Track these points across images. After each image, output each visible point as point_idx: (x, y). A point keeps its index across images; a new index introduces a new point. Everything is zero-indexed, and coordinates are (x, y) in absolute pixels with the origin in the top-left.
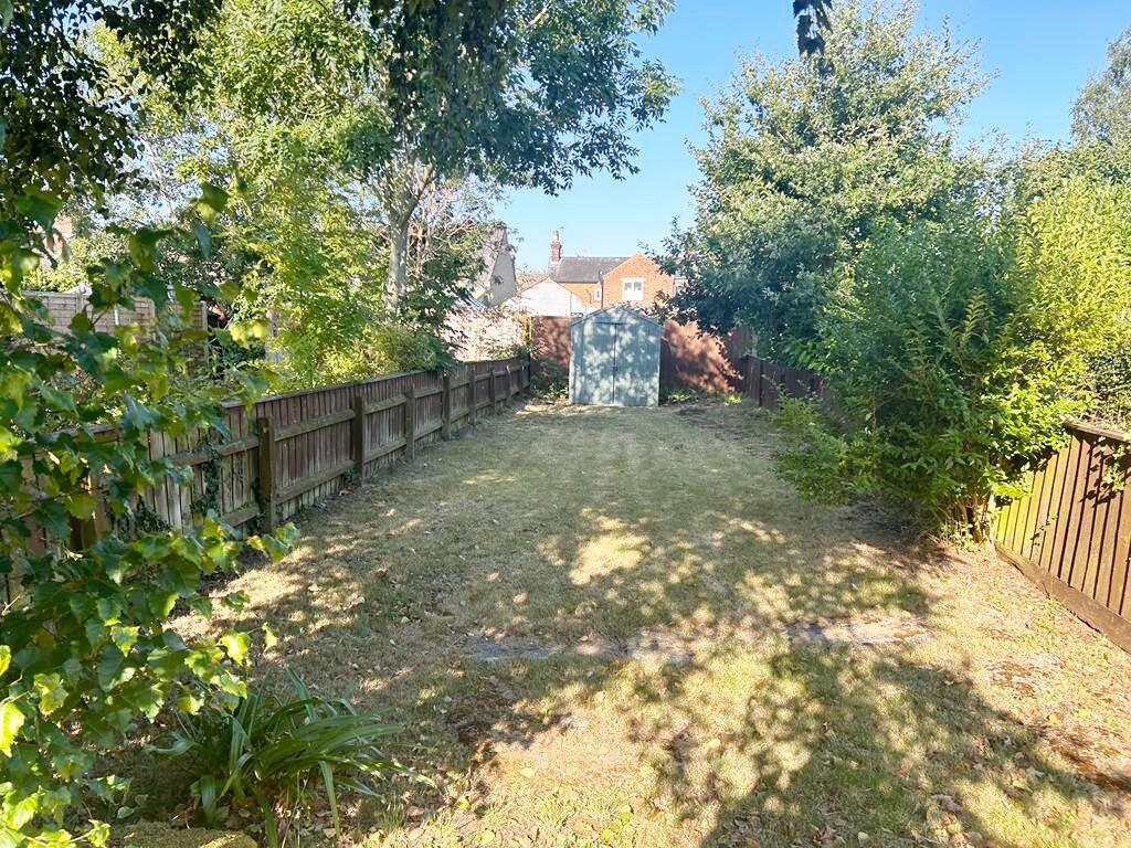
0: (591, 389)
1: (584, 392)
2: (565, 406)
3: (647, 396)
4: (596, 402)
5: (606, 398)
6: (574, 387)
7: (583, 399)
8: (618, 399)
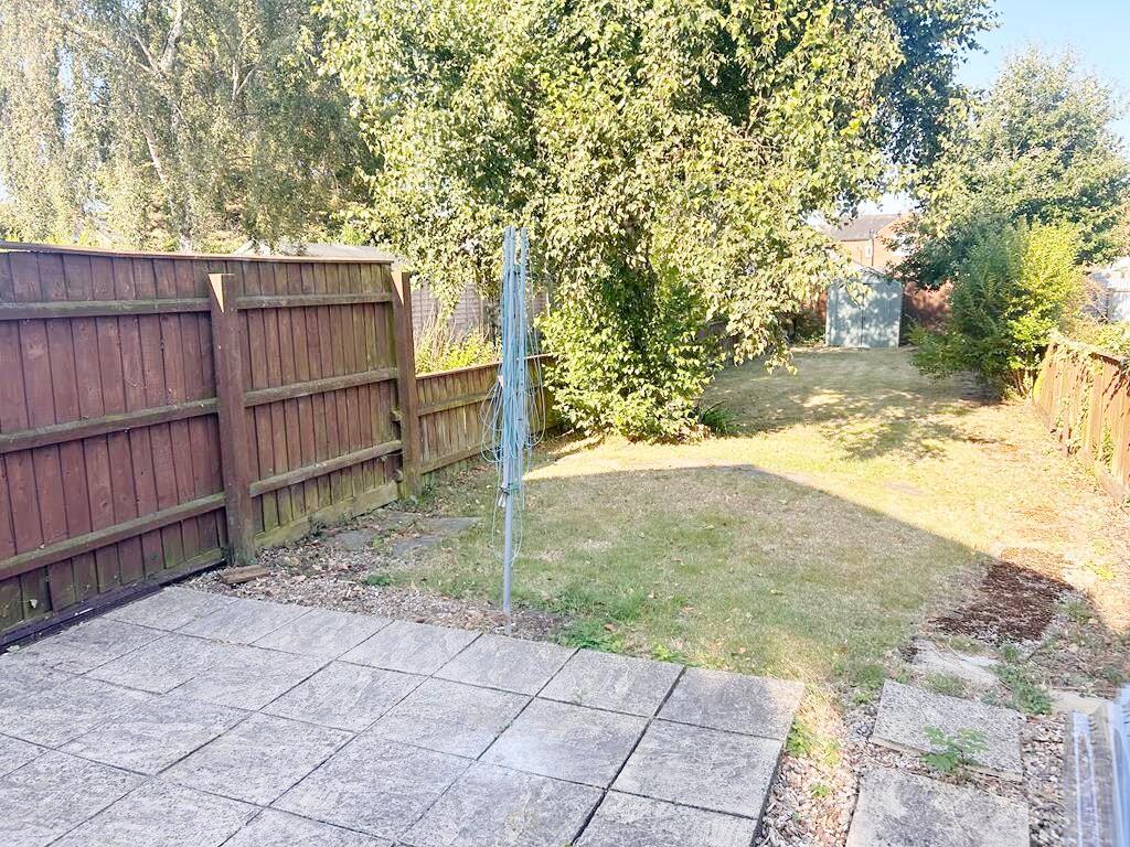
0: (843, 334)
1: (838, 337)
2: (822, 347)
3: (888, 340)
4: (847, 344)
5: (855, 341)
6: (829, 333)
7: (837, 342)
8: (866, 342)
